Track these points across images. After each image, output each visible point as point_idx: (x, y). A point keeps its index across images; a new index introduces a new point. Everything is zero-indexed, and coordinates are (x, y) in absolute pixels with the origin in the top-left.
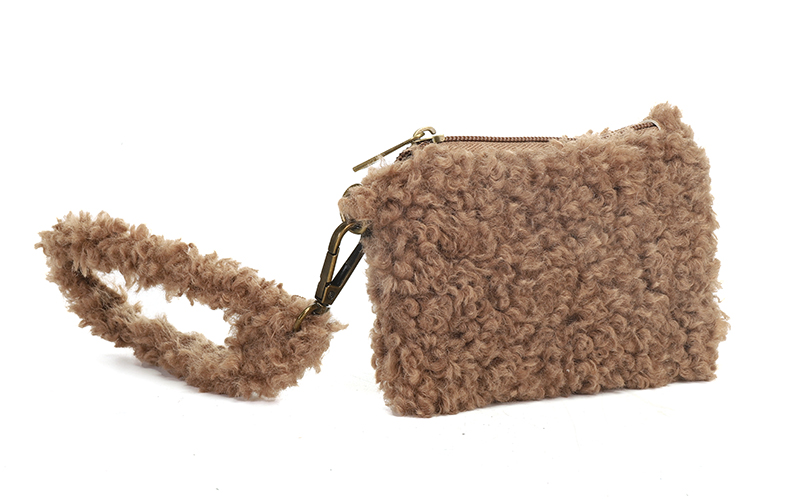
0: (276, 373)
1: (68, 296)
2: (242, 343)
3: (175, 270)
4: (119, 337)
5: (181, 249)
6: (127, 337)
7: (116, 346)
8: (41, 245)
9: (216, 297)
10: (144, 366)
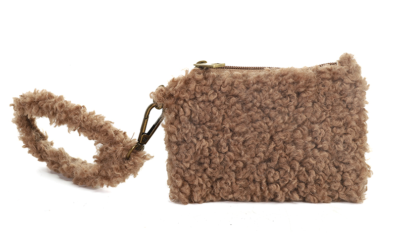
0: (115, 177)
1: (20, 132)
2: (101, 160)
3: (74, 117)
4: (41, 156)
5: (78, 108)
6: (45, 157)
7: (38, 160)
8: (13, 105)
9: (92, 134)
10: (51, 173)
